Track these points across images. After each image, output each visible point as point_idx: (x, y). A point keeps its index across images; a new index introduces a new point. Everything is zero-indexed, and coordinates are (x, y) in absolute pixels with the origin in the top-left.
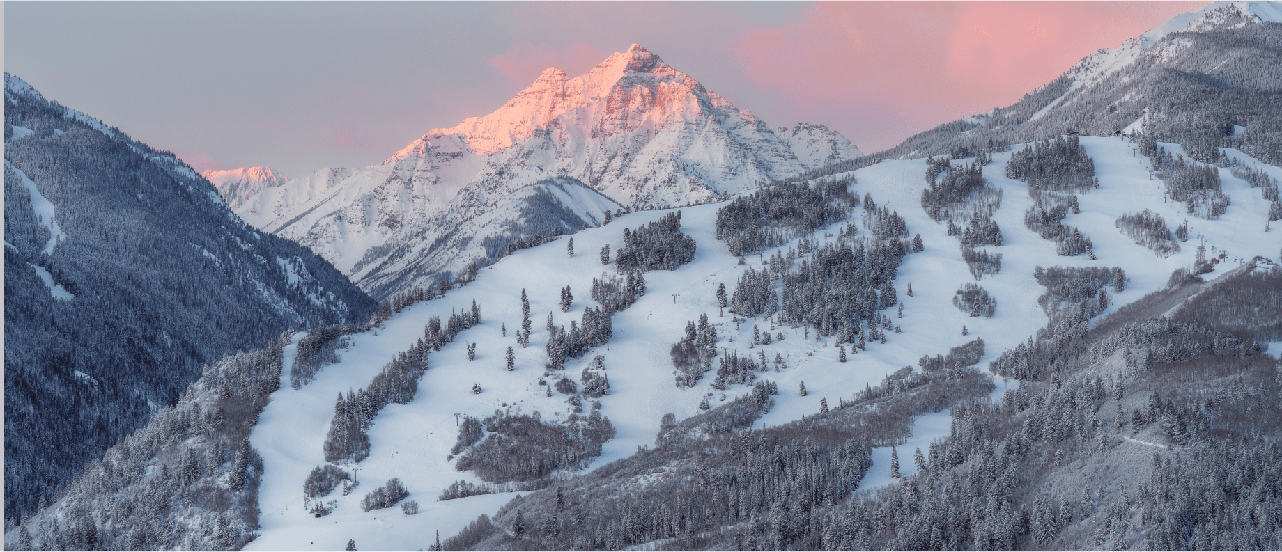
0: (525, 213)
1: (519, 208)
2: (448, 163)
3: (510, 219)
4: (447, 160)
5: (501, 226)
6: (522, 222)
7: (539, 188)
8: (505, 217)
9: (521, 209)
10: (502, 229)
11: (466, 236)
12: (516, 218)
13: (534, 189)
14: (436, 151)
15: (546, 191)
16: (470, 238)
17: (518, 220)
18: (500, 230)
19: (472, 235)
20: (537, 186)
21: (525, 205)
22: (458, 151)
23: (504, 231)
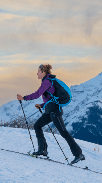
0: (87, 113)
1: (85, 111)
2: (79, 94)
3: (82, 115)
4: (79, 93)
5: (79, 118)
6: (86, 117)
7: (94, 104)
8: (80, 115)
9: (86, 112)
10: (79, 119)
11: (67, 122)
12: (84, 115)
13: (92, 104)
14: (75, 91)
15: (97, 105)
16: (68, 123)
17: (85, 116)
18: (78, 120)
19: (69, 122)
20: (93, 103)
21: (88, 110)
22: (83, 90)
23: (80, 120)
